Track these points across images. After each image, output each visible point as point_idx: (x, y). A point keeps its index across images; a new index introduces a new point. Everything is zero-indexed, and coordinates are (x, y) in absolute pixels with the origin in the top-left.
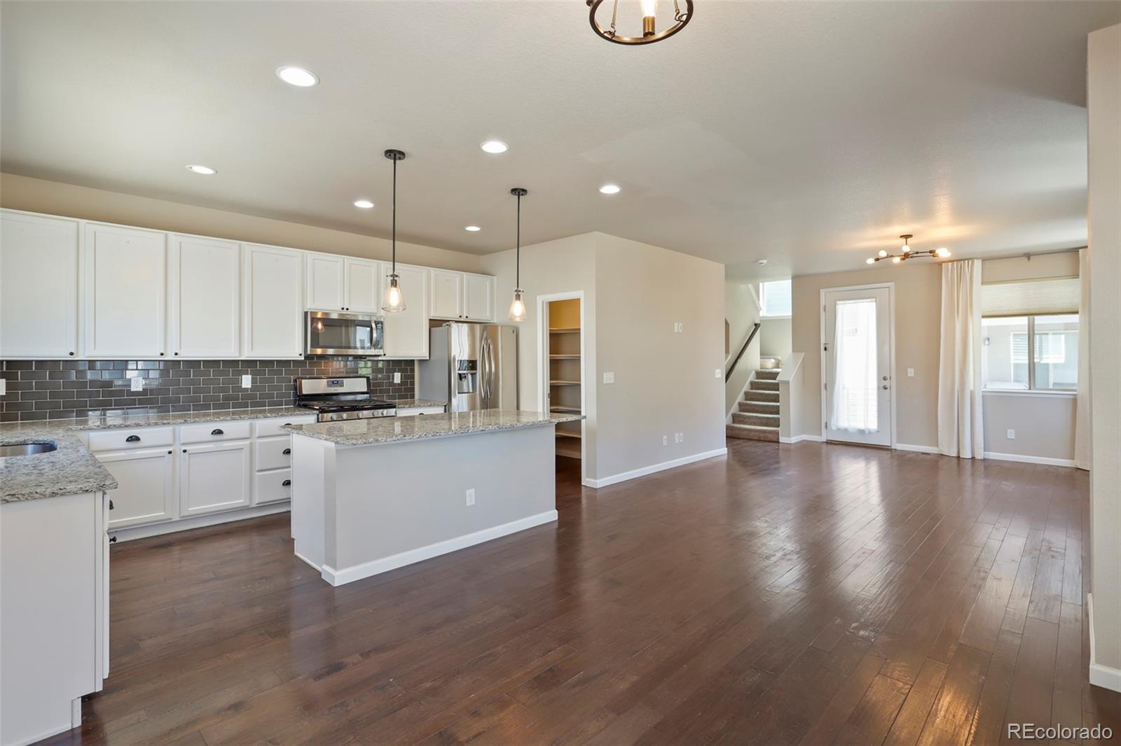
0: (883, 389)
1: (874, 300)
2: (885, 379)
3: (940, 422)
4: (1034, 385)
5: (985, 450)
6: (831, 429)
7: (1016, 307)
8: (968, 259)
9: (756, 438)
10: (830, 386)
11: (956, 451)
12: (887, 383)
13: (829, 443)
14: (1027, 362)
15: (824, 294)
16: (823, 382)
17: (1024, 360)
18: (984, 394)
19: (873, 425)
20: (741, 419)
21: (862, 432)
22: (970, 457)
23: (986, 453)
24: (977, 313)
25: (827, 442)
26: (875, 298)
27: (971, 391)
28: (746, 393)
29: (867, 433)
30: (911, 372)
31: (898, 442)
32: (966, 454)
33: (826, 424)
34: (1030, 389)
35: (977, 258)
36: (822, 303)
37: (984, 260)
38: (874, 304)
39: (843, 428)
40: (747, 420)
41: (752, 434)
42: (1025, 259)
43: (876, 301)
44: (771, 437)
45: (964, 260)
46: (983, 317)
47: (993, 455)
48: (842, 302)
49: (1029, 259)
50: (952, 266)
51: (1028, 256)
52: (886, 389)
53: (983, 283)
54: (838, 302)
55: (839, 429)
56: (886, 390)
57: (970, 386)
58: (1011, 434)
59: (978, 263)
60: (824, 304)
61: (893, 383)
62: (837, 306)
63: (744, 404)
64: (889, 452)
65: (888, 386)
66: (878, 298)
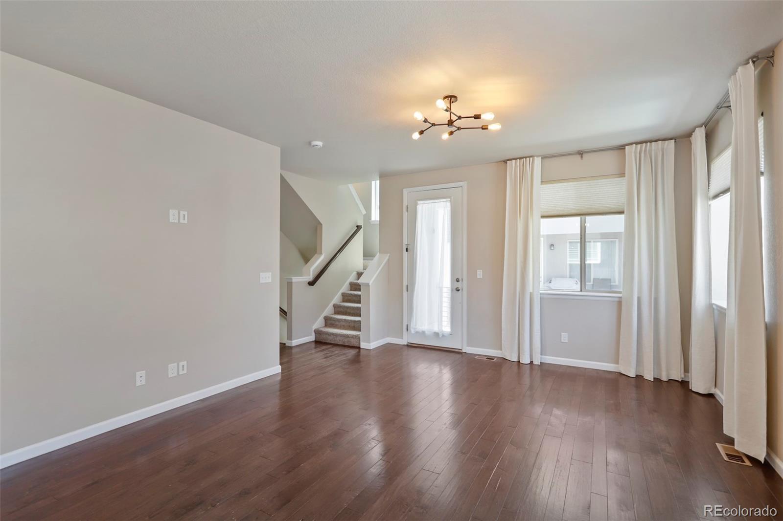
0: (455, 291)
1: (449, 200)
2: (458, 281)
3: (503, 326)
4: (585, 288)
5: (541, 355)
6: (411, 332)
7: (571, 207)
8: (529, 157)
9: (340, 343)
10: (410, 288)
11: (516, 356)
12: (459, 285)
13: (410, 346)
14: (579, 263)
15: (407, 193)
16: (405, 283)
17: (577, 261)
18: (542, 296)
19: (447, 328)
20: (333, 322)
21: (436, 334)
22: (529, 362)
23: (543, 357)
24: (537, 214)
25: (407, 345)
26: (450, 197)
27: (531, 293)
28: (343, 295)
29: (441, 336)
30: (480, 274)
31: (468, 346)
32: (526, 360)
33: (407, 325)
34: (581, 291)
35: (537, 156)
36: (405, 203)
37: (544, 158)
38: (449, 204)
39: (421, 332)
40: (337, 323)
41: (338, 338)
42: (579, 157)
43: (450, 201)
44: (354, 342)
45: (526, 158)
46: (543, 217)
47: (550, 359)
48: (422, 202)
49: (582, 157)
50: (516, 163)
51: (581, 153)
52: (458, 290)
53: (542, 182)
54: (419, 202)
55: (417, 332)
56: (459, 292)
57: (530, 289)
58: (565, 337)
59: (538, 161)
60: (407, 204)
61: (463, 285)
62: (418, 207)
63: (340, 307)
64: (460, 356)
65: (460, 288)
66: (452, 198)
